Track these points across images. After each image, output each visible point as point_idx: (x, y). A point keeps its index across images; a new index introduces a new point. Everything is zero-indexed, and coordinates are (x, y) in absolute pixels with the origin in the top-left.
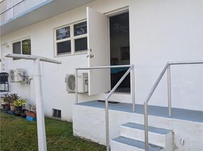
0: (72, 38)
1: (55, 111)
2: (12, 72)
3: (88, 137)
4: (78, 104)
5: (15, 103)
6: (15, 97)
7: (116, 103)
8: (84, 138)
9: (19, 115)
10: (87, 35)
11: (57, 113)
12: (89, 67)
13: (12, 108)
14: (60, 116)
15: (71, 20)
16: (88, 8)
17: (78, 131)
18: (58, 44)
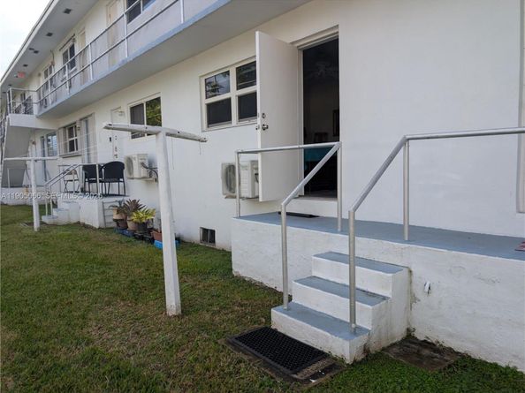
0: (234, 94)
1: (205, 231)
2: (130, 160)
3: (257, 278)
4: (240, 217)
5: (134, 217)
6: (135, 206)
7: (311, 216)
8: (251, 280)
9: (142, 238)
10: (257, 88)
11: (209, 235)
12: (259, 148)
13: (130, 225)
14: (213, 240)
15: (231, 60)
16: (257, 33)
17: (241, 267)
18: (209, 106)
